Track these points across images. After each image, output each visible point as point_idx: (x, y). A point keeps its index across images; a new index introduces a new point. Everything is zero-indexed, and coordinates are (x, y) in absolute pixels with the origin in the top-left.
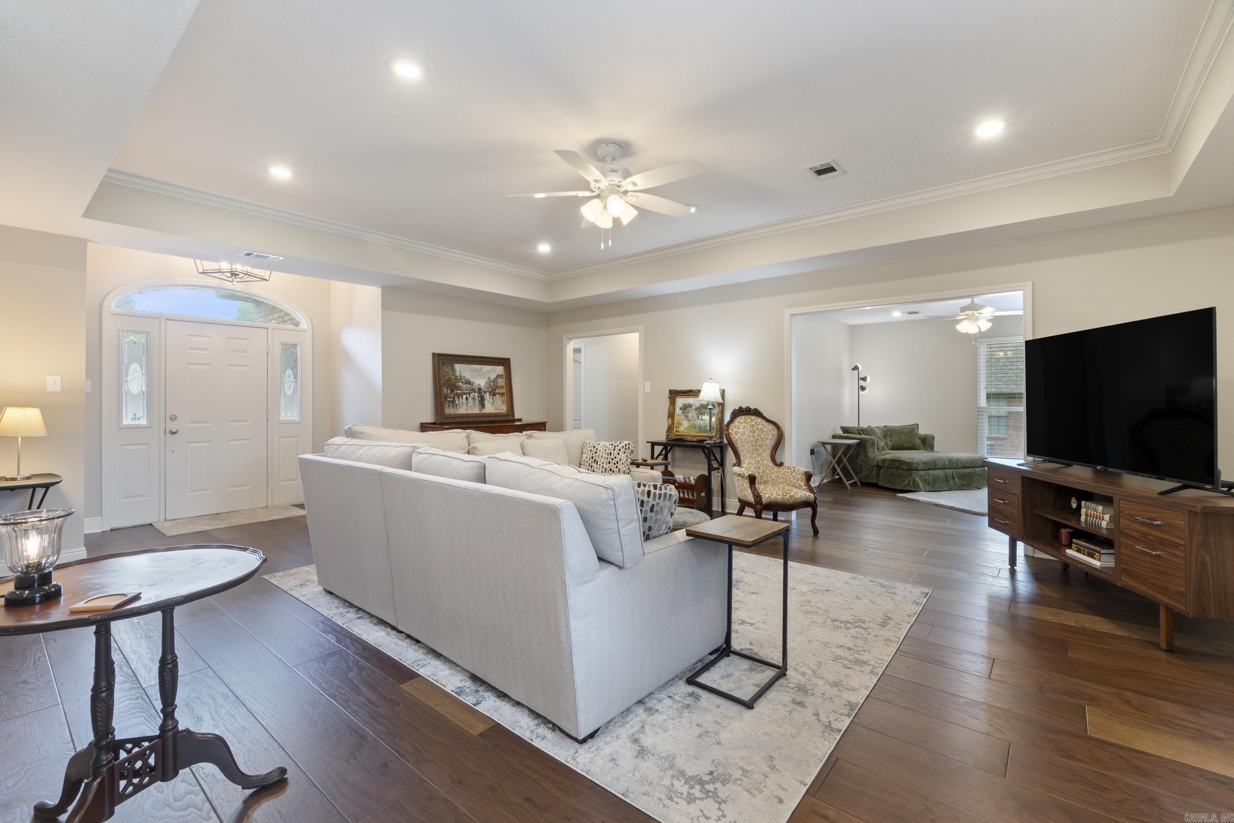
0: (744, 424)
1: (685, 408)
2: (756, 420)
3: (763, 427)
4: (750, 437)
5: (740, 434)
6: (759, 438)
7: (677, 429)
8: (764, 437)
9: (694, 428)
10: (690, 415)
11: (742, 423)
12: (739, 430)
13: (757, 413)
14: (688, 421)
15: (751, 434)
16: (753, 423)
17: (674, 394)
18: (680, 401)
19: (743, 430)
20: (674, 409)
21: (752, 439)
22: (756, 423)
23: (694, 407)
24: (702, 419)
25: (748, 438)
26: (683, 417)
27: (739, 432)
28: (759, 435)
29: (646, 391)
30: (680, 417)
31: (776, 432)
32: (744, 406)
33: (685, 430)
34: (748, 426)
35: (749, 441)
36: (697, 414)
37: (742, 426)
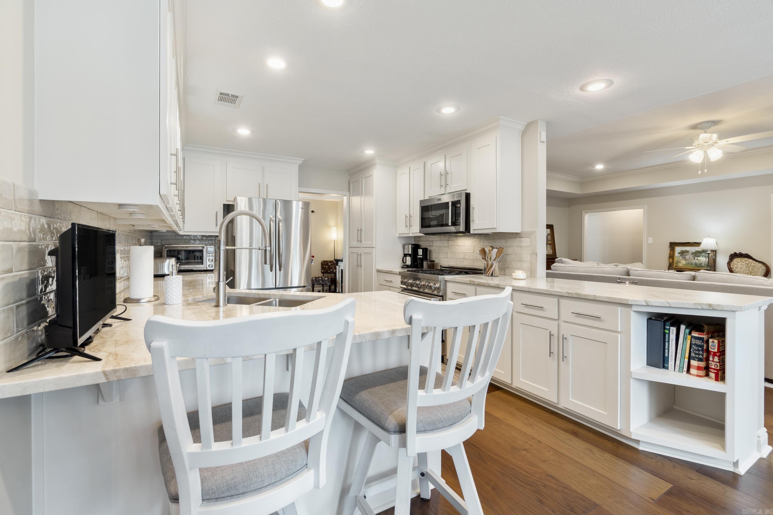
0: (741, 263)
1: (682, 253)
2: (749, 261)
3: (755, 265)
4: (746, 271)
5: (739, 268)
6: (753, 271)
7: (677, 265)
8: (756, 271)
9: (691, 264)
10: (687, 257)
11: (739, 262)
12: (738, 266)
13: (747, 256)
14: (686, 261)
15: (746, 269)
16: (747, 262)
17: (673, 245)
18: (678, 249)
19: (741, 266)
20: (674, 253)
21: (748, 271)
22: (749, 262)
23: (690, 252)
24: (697, 260)
25: (745, 271)
26: (681, 258)
27: (738, 267)
28: (752, 269)
29: (649, 242)
30: (679, 258)
31: (764, 268)
32: (738, 252)
33: (683, 266)
34: (744, 264)
35: (745, 273)
36: (693, 256)
37: (739, 264)
